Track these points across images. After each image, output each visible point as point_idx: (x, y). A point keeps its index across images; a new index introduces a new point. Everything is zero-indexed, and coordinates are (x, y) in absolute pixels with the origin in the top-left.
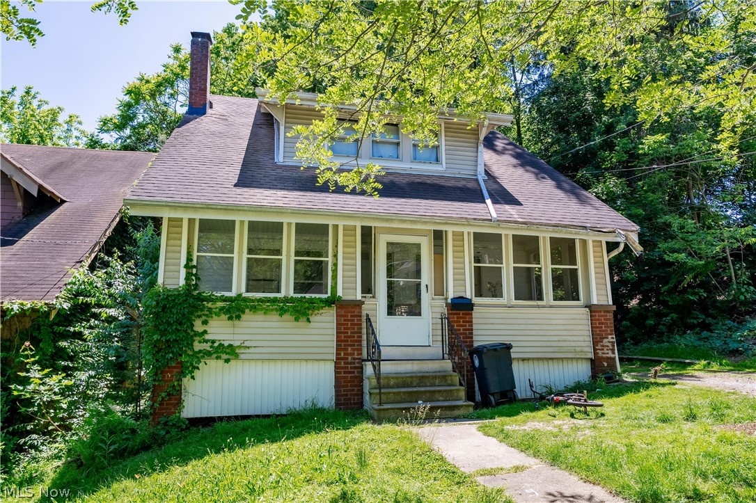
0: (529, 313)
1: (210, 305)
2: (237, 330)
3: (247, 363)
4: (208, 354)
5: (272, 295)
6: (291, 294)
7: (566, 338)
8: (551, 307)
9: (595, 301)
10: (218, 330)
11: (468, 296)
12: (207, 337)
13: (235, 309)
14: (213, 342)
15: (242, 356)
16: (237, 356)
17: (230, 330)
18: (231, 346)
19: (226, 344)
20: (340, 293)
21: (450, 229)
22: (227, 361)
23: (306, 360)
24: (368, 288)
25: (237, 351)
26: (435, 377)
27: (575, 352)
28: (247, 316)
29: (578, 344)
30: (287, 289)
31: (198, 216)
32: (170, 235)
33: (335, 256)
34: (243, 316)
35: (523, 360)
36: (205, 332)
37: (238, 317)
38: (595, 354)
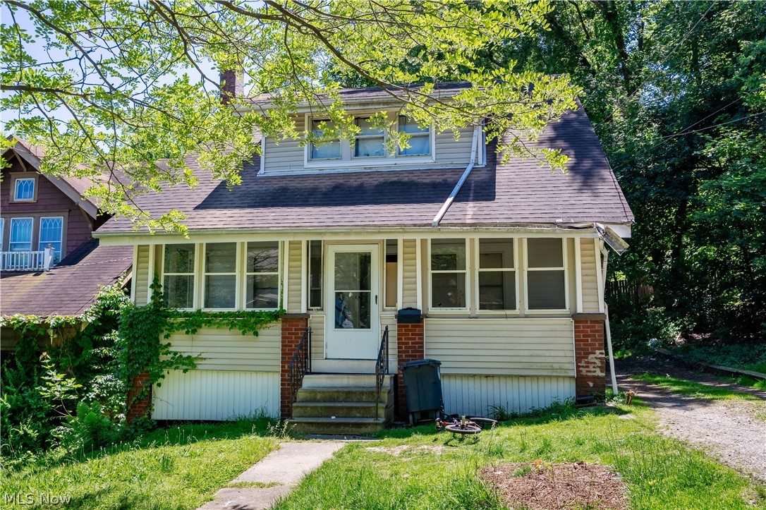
0: (497, 325)
1: (172, 320)
2: (195, 343)
3: (204, 374)
4: (169, 364)
5: (226, 310)
6: (245, 309)
7: (541, 353)
8: (527, 316)
9: (580, 310)
10: (179, 343)
11: (419, 306)
12: (171, 349)
13: (194, 324)
14: (175, 354)
15: (199, 367)
17: (189, 343)
18: (189, 357)
19: (185, 355)
20: (285, 307)
22: (185, 371)
23: (256, 372)
24: (316, 299)
25: (195, 362)
26: (362, 393)
27: (552, 369)
28: (204, 330)
29: (558, 360)
30: (241, 302)
31: (163, 242)
32: (140, 259)
34: (198, 330)
35: (487, 376)
36: (169, 345)
37: (194, 332)
38: (578, 371)
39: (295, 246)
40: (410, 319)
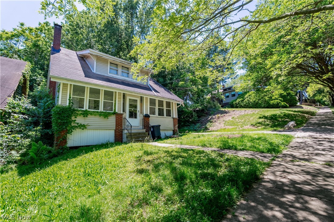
1: (77, 112)
2: (86, 120)
3: (89, 130)
5: (96, 111)
6: (102, 111)
7: (168, 125)
8: (165, 118)
9: (174, 117)
10: (80, 120)
11: (148, 114)
12: (76, 122)
13: (85, 114)
14: (78, 123)
15: (87, 128)
16: (86, 128)
17: (84, 120)
18: (84, 125)
19: (82, 124)
20: (117, 111)
21: (145, 96)
22: (83, 129)
23: (107, 129)
24: (124, 110)
25: (86, 126)
27: (170, 128)
28: (89, 116)
29: (171, 126)
30: (101, 109)
31: (73, 83)
32: (63, 89)
33: (115, 101)
34: (88, 116)
36: (75, 120)
38: (174, 129)
39: (119, 93)
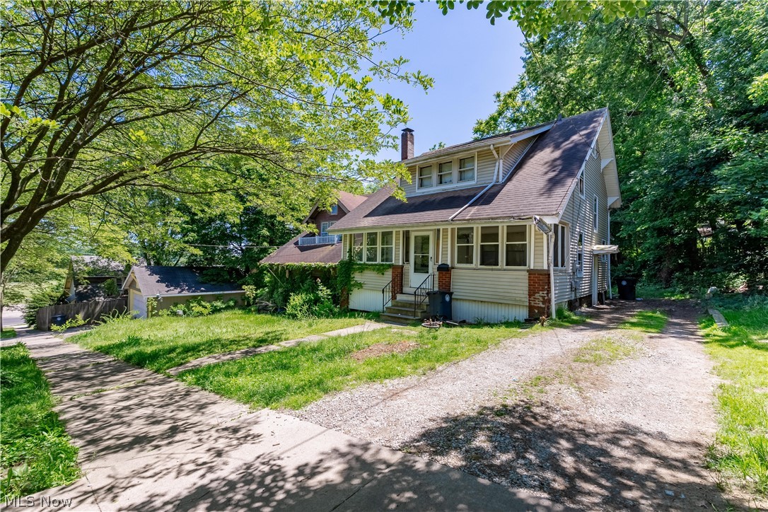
0: (488, 274)
1: (355, 267)
2: (362, 277)
3: (365, 291)
4: (354, 285)
5: (374, 263)
6: (380, 262)
7: (509, 291)
8: (505, 270)
9: (532, 267)
10: (357, 277)
11: (449, 263)
12: (354, 279)
13: (363, 268)
14: (356, 281)
16: (362, 287)
17: (360, 277)
18: (360, 283)
20: (393, 262)
22: (360, 289)
24: (407, 259)
25: (363, 285)
27: (515, 300)
28: (366, 271)
29: (518, 295)
30: (379, 260)
32: (345, 240)
34: (363, 271)
35: (482, 302)
36: (354, 277)
37: (361, 272)
38: (530, 303)
39: (398, 233)
40: (444, 269)
